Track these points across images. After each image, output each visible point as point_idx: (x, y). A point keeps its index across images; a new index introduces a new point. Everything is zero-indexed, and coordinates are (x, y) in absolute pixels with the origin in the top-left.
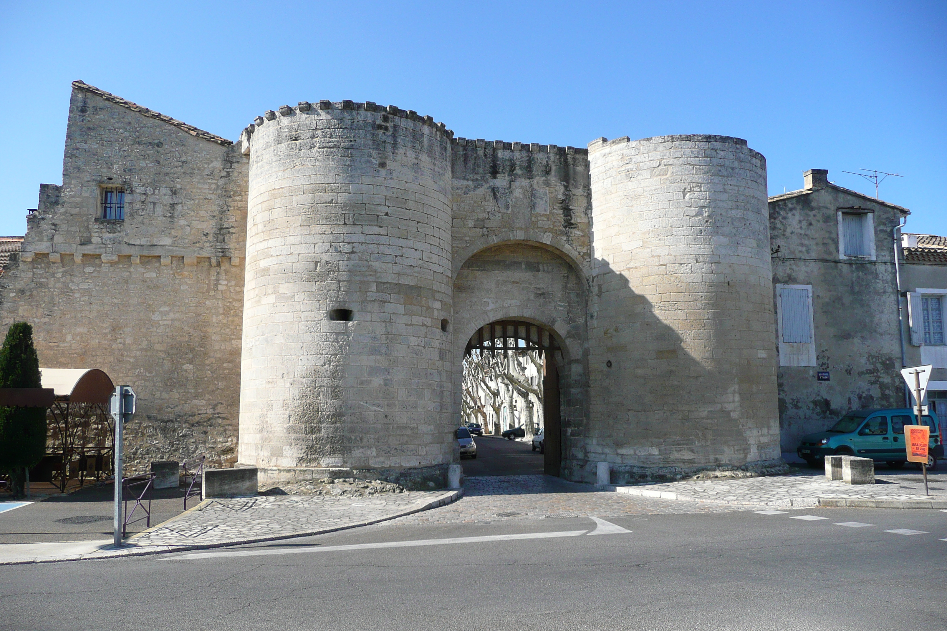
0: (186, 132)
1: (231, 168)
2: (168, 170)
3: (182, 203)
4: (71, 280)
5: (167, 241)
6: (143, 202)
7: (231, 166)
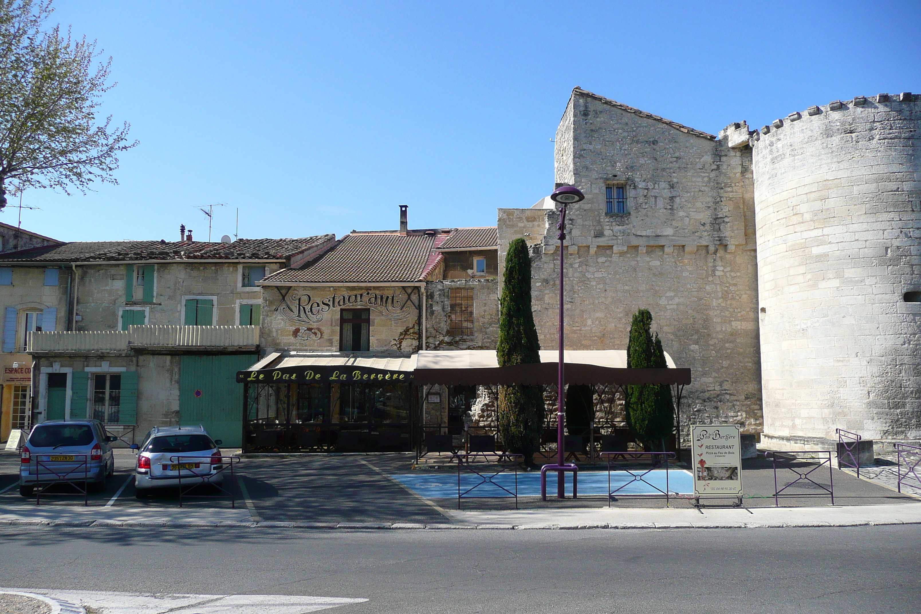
0: (678, 129)
1: (720, 161)
2: (664, 166)
3: (679, 196)
4: (586, 269)
5: (669, 231)
6: (645, 196)
7: (720, 159)
